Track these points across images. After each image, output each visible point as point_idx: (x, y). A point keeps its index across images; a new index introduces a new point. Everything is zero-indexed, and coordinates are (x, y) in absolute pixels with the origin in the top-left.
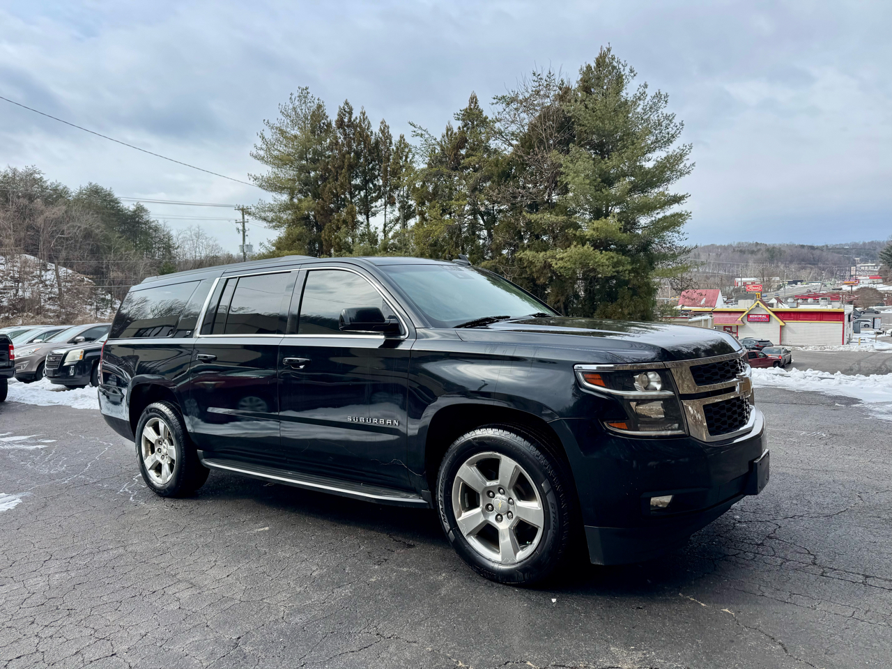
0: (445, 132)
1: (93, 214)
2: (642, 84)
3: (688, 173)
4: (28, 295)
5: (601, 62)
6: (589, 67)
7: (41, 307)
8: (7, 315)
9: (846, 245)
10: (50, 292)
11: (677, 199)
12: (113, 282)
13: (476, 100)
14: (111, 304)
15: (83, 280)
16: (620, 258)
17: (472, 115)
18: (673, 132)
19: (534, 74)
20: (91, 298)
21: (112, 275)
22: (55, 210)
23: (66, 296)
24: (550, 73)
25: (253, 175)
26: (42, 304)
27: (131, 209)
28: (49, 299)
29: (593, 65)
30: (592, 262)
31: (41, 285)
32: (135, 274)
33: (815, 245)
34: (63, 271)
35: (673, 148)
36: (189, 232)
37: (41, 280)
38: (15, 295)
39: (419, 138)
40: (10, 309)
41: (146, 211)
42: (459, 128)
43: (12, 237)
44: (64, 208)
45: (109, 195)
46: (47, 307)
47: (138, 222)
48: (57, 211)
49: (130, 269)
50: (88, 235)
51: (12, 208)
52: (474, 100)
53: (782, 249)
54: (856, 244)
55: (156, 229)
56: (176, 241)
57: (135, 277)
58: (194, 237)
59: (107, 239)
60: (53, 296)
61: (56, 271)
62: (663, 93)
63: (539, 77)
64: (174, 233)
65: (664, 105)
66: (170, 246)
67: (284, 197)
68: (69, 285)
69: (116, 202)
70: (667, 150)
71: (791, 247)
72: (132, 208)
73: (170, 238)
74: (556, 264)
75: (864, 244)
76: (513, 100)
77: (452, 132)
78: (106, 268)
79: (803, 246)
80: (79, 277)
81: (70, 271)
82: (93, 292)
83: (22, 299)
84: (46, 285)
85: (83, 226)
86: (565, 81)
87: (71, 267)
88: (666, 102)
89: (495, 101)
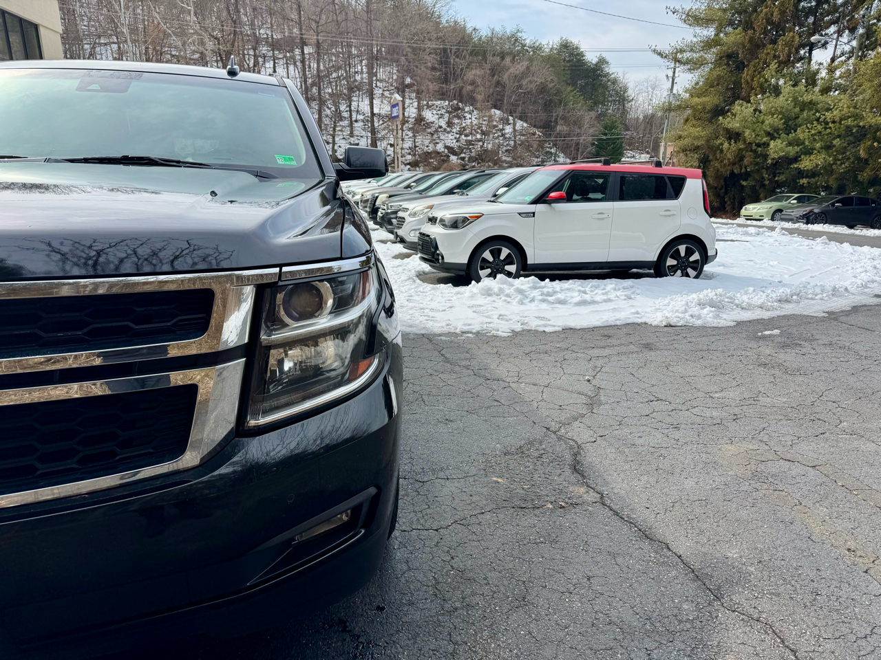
1: (548, 68)
4: (490, 146)
7: (499, 158)
8: (473, 164)
10: (507, 145)
12: (559, 135)
14: (555, 157)
15: (534, 134)
20: (539, 151)
21: (559, 128)
22: (519, 66)
23: (519, 149)
25: (672, 8)
26: (500, 156)
27: (593, 62)
28: (506, 151)
31: (501, 138)
32: (580, 128)
34: (520, 124)
36: (645, 84)
37: (502, 134)
38: (482, 147)
40: (477, 159)
41: (607, 63)
43: (483, 94)
44: (526, 63)
45: (577, 48)
46: (504, 158)
47: (599, 75)
48: (519, 68)
49: (575, 123)
50: (543, 89)
51: (488, 66)
55: (615, 82)
56: (631, 93)
57: (579, 131)
58: (650, 89)
59: (558, 92)
60: (509, 148)
61: (514, 125)
64: (631, 86)
66: (624, 99)
67: (710, 32)
68: (523, 138)
69: (581, 54)
72: (595, 61)
73: (625, 90)
78: (554, 121)
80: (533, 130)
81: (525, 125)
82: (541, 145)
83: (486, 151)
84: (505, 138)
85: (539, 81)
87: (526, 121)
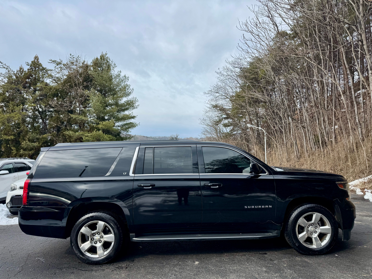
0: (19, 69)
2: (119, 71)
3: (136, 108)
5: (102, 57)
6: (97, 59)
9: (157, 137)
11: (133, 117)
13: (38, 58)
16: (113, 138)
17: (36, 65)
18: (130, 91)
19: (71, 55)
24: (79, 56)
29: (99, 58)
30: (102, 138)
33: (148, 136)
35: (130, 98)
39: (5, 69)
42: (28, 69)
52: (36, 58)
53: (138, 137)
54: (160, 137)
62: (127, 76)
63: (73, 57)
65: (127, 81)
70: (128, 98)
71: (140, 136)
74: (85, 138)
75: (162, 137)
76: (60, 63)
77: (23, 70)
79: (144, 137)
86: (86, 61)
88: (128, 80)
89: (51, 62)
